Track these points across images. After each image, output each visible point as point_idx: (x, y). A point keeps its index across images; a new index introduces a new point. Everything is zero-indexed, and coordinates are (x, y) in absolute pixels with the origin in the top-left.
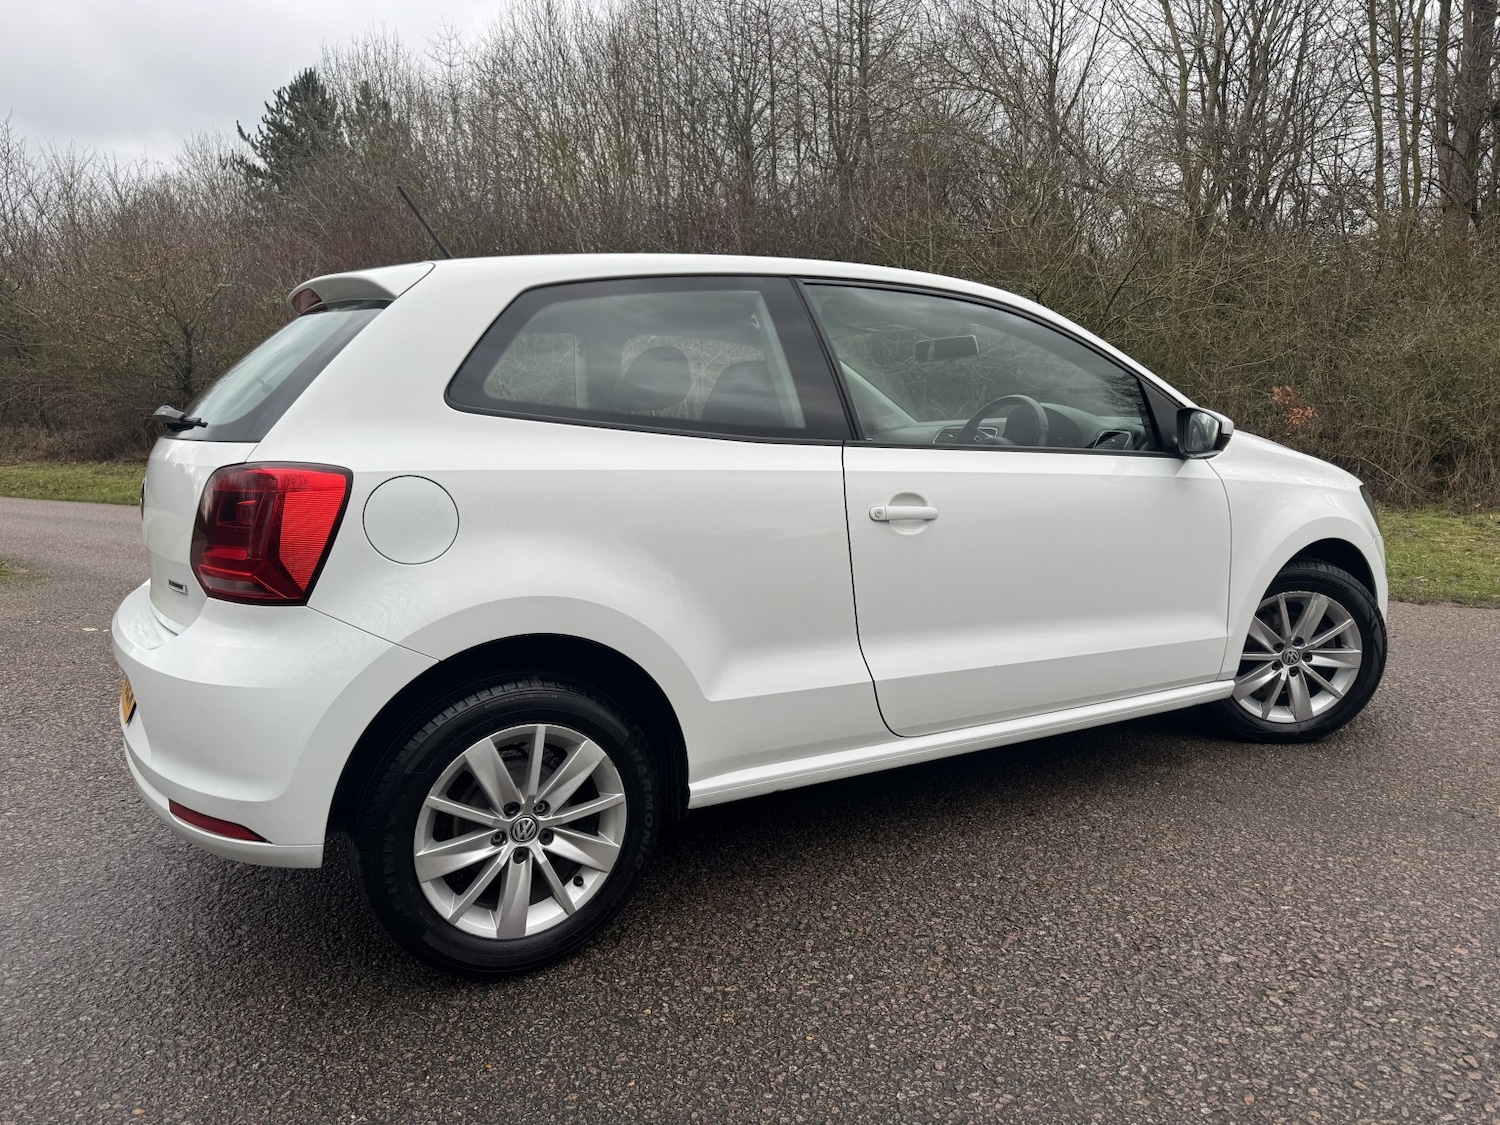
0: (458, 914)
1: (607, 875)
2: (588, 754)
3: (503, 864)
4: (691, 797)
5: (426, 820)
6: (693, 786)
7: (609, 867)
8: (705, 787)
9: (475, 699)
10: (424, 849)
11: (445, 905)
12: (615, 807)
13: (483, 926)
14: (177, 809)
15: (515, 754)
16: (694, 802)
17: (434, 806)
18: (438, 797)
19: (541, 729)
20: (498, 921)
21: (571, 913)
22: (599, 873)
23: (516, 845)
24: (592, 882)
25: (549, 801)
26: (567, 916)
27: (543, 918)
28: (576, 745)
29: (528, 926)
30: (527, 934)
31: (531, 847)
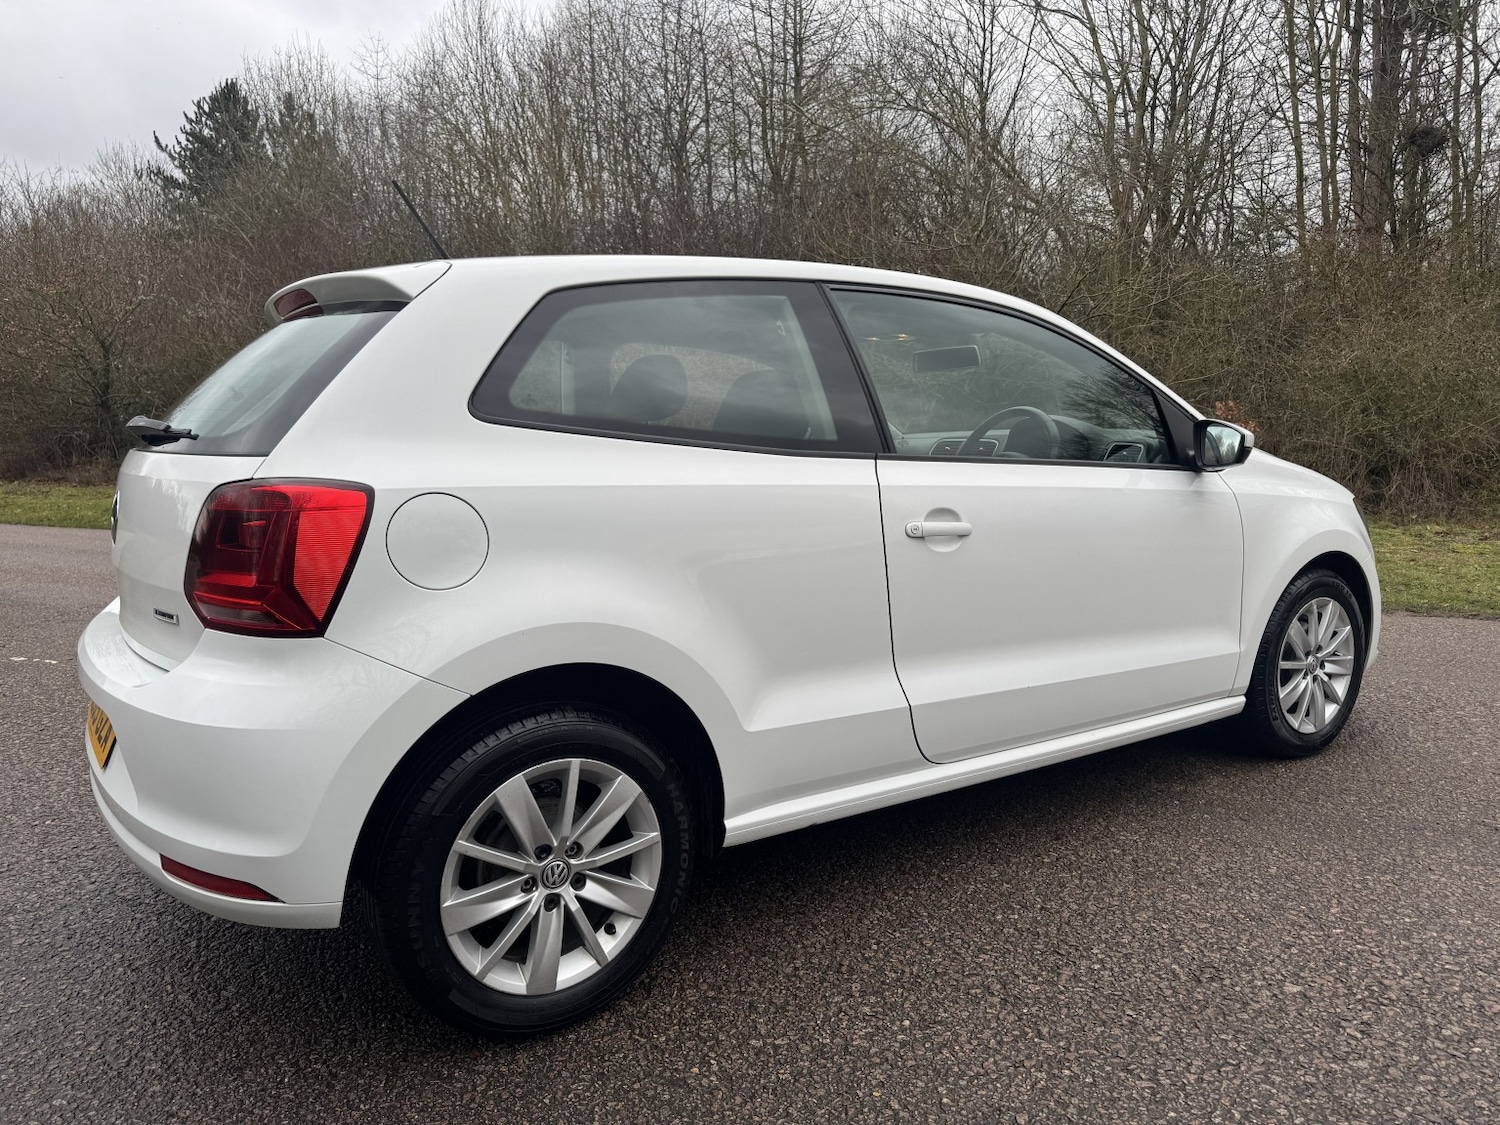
0: (486, 970)
1: (641, 921)
2: (623, 791)
3: (534, 913)
4: (727, 835)
5: (454, 865)
6: (729, 823)
7: (643, 914)
8: (741, 823)
9: (507, 732)
10: (451, 899)
11: (473, 960)
12: (649, 848)
13: (512, 982)
14: (169, 865)
15: (547, 791)
16: (730, 840)
17: (463, 851)
18: (466, 841)
19: (576, 763)
20: (528, 976)
21: (604, 964)
22: (632, 920)
23: (548, 892)
24: (626, 929)
25: (581, 842)
26: (600, 968)
27: (575, 970)
28: (611, 780)
29: (558, 980)
30: (558, 989)
31: (563, 893)
